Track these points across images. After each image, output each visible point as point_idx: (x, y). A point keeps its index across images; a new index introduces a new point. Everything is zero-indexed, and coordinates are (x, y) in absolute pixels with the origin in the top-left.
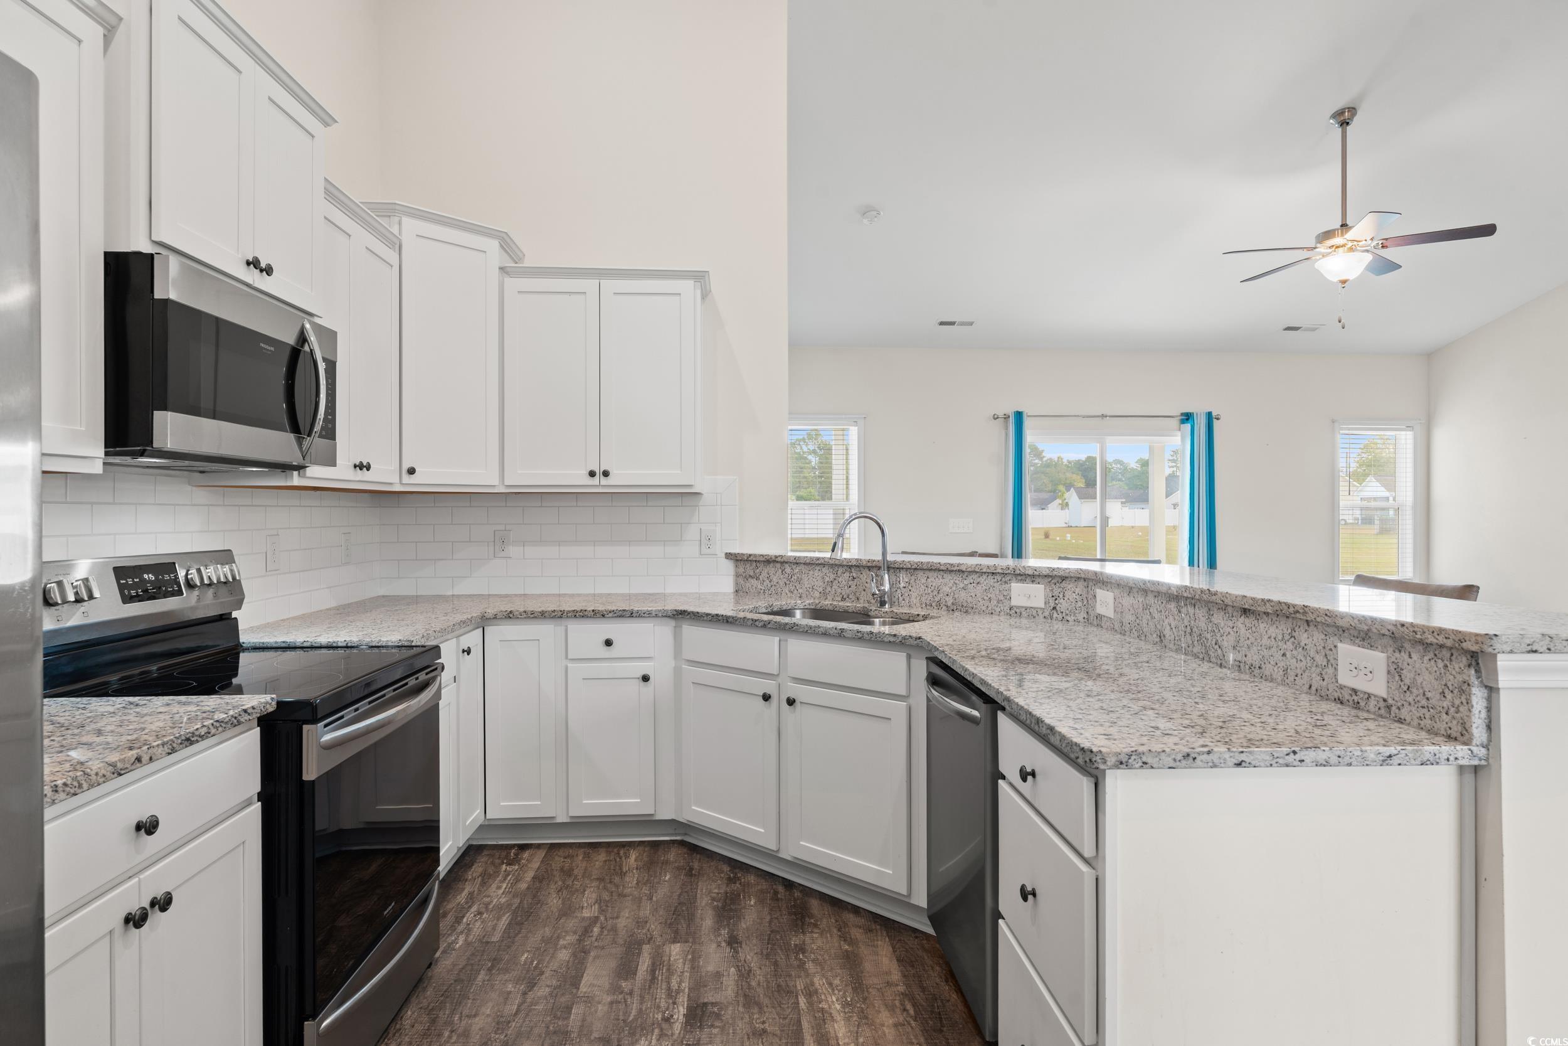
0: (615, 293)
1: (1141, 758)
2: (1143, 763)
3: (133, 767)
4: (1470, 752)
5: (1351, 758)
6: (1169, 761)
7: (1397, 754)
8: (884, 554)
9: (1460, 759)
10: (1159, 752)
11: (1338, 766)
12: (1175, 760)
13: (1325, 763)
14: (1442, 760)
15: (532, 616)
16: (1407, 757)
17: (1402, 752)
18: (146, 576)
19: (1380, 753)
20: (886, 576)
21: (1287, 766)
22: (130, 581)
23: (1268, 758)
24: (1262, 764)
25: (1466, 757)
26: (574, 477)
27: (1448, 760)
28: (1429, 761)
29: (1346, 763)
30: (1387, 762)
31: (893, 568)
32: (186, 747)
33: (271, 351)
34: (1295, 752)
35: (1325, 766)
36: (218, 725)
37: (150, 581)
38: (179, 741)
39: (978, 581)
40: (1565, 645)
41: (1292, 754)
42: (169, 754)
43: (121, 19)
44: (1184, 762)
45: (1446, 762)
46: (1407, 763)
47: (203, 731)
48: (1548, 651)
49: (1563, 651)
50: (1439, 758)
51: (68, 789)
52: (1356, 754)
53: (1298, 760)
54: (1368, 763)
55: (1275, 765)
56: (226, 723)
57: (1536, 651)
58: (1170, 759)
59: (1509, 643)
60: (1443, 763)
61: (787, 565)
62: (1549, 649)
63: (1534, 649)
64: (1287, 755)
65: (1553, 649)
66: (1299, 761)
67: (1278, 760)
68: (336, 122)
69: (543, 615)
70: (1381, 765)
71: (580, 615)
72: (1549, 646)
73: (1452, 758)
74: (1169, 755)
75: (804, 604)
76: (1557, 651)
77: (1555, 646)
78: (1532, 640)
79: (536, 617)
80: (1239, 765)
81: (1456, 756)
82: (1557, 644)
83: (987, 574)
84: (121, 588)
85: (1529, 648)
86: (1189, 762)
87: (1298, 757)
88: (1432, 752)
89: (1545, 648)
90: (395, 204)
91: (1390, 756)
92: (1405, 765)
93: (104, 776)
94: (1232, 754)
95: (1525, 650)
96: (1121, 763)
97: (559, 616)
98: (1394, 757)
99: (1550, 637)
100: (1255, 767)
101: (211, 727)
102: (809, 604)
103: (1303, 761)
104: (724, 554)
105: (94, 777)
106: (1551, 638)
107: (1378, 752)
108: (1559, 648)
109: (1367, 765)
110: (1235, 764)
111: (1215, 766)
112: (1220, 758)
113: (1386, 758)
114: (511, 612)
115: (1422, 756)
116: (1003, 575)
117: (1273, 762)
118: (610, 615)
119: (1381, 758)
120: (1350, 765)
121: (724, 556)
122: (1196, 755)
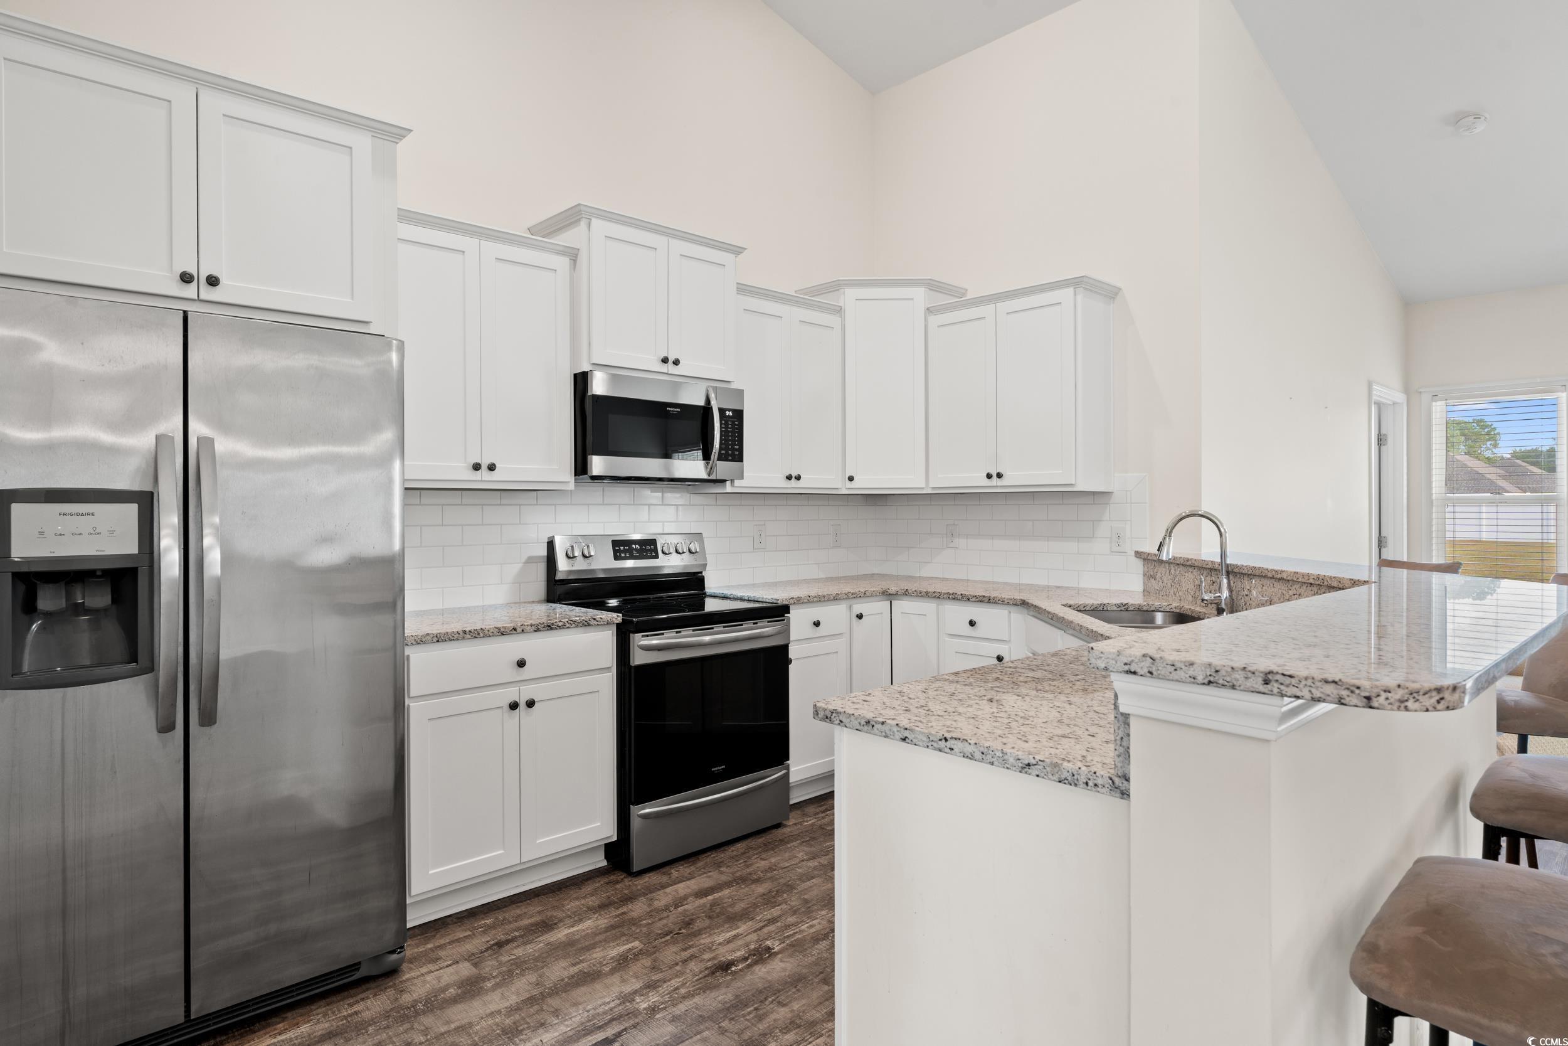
0: (1008, 313)
1: (839, 716)
2: (840, 721)
3: (511, 632)
4: (1110, 781)
5: (992, 757)
6: (856, 723)
7: (1035, 765)
8: (1223, 555)
9: (1100, 786)
10: (850, 715)
11: (981, 762)
12: (860, 724)
13: (970, 756)
14: (1081, 783)
15: (920, 595)
16: (1045, 770)
17: (1040, 763)
18: (634, 546)
19: (1019, 759)
20: (1225, 581)
21: (940, 751)
22: (622, 548)
23: (925, 739)
24: (921, 744)
25: (1107, 786)
26: (975, 480)
27: (1087, 784)
28: (1067, 780)
29: (988, 761)
30: (1025, 770)
31: (1232, 572)
32: (548, 630)
33: (677, 411)
34: (946, 740)
35: (970, 759)
36: (572, 622)
37: (636, 549)
38: (543, 626)
39: (1300, 592)
40: (1170, 671)
41: (944, 740)
42: (535, 631)
43: (579, 249)
44: (866, 728)
45: (1085, 786)
46: (1045, 777)
47: (560, 624)
48: (1149, 675)
49: (1168, 678)
50: (1078, 780)
51: (472, 634)
52: (997, 754)
53: (948, 747)
54: (1008, 766)
55: (930, 747)
56: (578, 623)
57: (1135, 673)
58: (857, 722)
59: (1103, 659)
60: (1081, 786)
61: (1172, 566)
62: (1151, 673)
63: (1133, 670)
64: (940, 740)
65: (1155, 673)
66: (950, 749)
67: (933, 743)
68: (746, 249)
69: (927, 595)
70: (1020, 772)
71: (953, 597)
72: (1151, 670)
73: (1091, 783)
74: (856, 719)
75: (1170, 607)
76: (1161, 676)
77: (1158, 670)
78: (1130, 659)
79: (922, 596)
80: (904, 739)
81: (1096, 782)
82: (1160, 668)
83: (1306, 585)
84: (615, 552)
85: (1126, 668)
86: (869, 729)
87: (949, 744)
88: (1070, 771)
89: (1146, 670)
90: (839, 280)
91: (1029, 765)
92: (1043, 777)
93: (493, 632)
94: (899, 729)
95: (1121, 670)
96: (827, 718)
97: (938, 596)
98: (1032, 767)
99: (1151, 658)
100: (915, 745)
101: (566, 623)
102: (1175, 607)
103: (953, 749)
104: (1134, 552)
105: (487, 632)
106: (1154, 660)
107: (1017, 758)
108: (1163, 673)
109: (1007, 768)
110: (901, 739)
111: (886, 736)
112: (890, 730)
113: (1025, 766)
114: (907, 590)
115: (1060, 773)
116: (1318, 587)
117: (929, 744)
118: (974, 599)
119: (1020, 765)
120: (992, 764)
121: (1134, 554)
122: (874, 723)
